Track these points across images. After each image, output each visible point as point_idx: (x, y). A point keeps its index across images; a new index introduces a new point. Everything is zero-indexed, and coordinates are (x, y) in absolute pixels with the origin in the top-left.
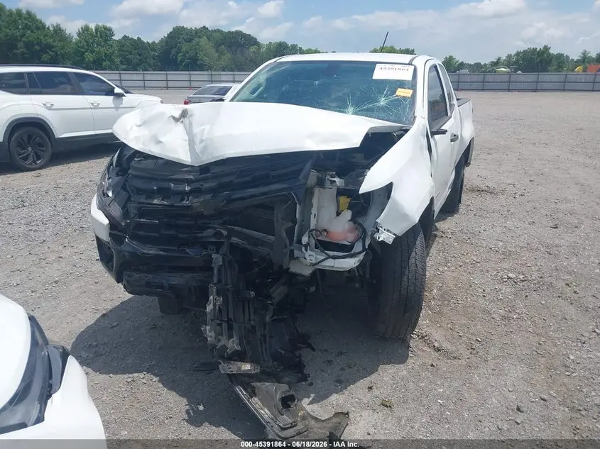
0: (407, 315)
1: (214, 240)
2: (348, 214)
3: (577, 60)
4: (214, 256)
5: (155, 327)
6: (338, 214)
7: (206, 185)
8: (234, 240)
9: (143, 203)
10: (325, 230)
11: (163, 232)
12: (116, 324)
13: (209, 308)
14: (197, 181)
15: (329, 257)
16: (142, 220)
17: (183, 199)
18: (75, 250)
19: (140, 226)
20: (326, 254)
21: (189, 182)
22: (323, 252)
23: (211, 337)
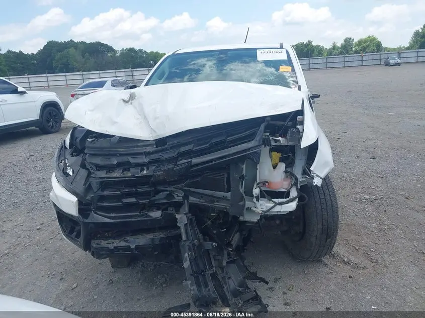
0: (328, 240)
1: (165, 201)
2: (282, 166)
3: (330, 49)
4: (177, 216)
5: (111, 282)
6: (275, 167)
7: (166, 156)
8: (192, 199)
9: (104, 178)
10: (267, 182)
11: (125, 201)
12: (75, 285)
13: (186, 264)
14: (154, 153)
15: (276, 204)
16: (105, 193)
17: (142, 170)
18: (16, 224)
19: (102, 198)
20: (273, 201)
21: (147, 154)
22: (270, 200)
23: (193, 290)
